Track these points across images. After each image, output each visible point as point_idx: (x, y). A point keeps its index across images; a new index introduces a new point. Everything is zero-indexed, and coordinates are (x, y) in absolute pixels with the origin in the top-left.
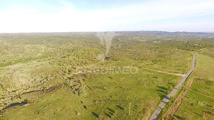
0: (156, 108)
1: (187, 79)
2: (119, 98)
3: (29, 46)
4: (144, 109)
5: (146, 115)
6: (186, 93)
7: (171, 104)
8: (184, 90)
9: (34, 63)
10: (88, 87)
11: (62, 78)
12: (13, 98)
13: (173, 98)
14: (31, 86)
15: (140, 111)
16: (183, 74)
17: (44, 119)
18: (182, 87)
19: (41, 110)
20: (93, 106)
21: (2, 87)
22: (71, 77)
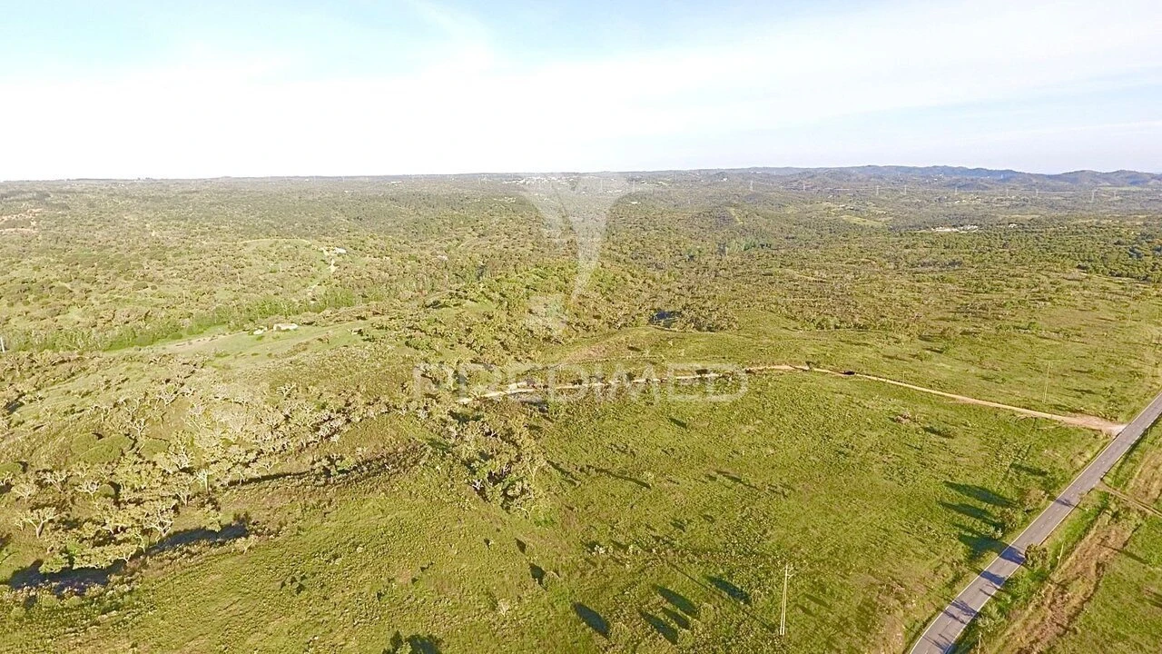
0: (937, 605)
1: (1134, 447)
2: (722, 535)
3: (265, 242)
4: (868, 609)
5: (879, 644)
6: (1128, 534)
7: (1033, 592)
8: (1116, 515)
9: (288, 330)
10: (556, 467)
11: (422, 414)
12: (183, 504)
13: (1044, 558)
14: (267, 448)
15: (841, 619)
16: (1114, 419)
17: (326, 618)
18: (1106, 496)
19: (314, 574)
20: (579, 573)
21: (133, 446)
22: (468, 411)
